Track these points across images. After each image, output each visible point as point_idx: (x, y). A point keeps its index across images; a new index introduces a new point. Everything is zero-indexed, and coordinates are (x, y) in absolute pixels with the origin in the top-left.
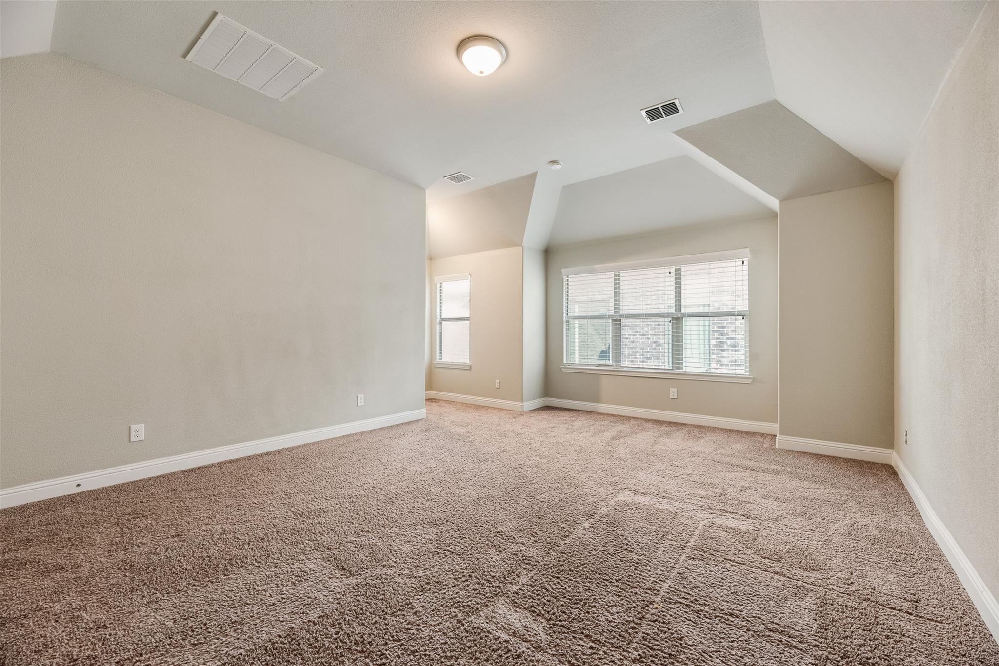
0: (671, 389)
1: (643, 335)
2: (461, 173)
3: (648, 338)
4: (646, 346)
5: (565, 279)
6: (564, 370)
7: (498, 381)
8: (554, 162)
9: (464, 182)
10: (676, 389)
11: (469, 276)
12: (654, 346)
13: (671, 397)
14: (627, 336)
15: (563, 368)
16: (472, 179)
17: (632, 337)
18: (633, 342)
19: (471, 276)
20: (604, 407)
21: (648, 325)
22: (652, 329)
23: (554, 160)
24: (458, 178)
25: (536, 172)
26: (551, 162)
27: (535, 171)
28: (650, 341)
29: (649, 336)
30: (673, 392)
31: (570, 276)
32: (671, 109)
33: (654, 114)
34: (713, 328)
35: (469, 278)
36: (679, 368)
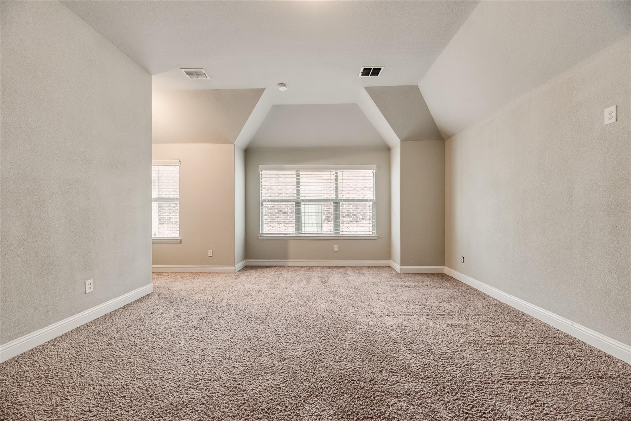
0: (334, 246)
1: (285, 213)
2: (202, 70)
3: (288, 215)
4: (286, 219)
5: (260, 172)
6: (260, 238)
7: (210, 251)
8: (282, 84)
9: (199, 79)
10: (337, 246)
11: (179, 163)
12: (291, 220)
13: (334, 251)
14: (274, 214)
15: (260, 237)
16: (209, 78)
17: (277, 214)
18: (278, 217)
19: (181, 163)
20: (290, 262)
21: (287, 207)
22: (290, 209)
23: (282, 82)
24: (196, 74)
25: (265, 89)
26: (280, 84)
27: (265, 87)
28: (288, 217)
29: (288, 214)
30: (336, 248)
31: (263, 171)
32: (376, 71)
33: (366, 72)
34: (324, 209)
35: (179, 164)
36: (338, 233)
